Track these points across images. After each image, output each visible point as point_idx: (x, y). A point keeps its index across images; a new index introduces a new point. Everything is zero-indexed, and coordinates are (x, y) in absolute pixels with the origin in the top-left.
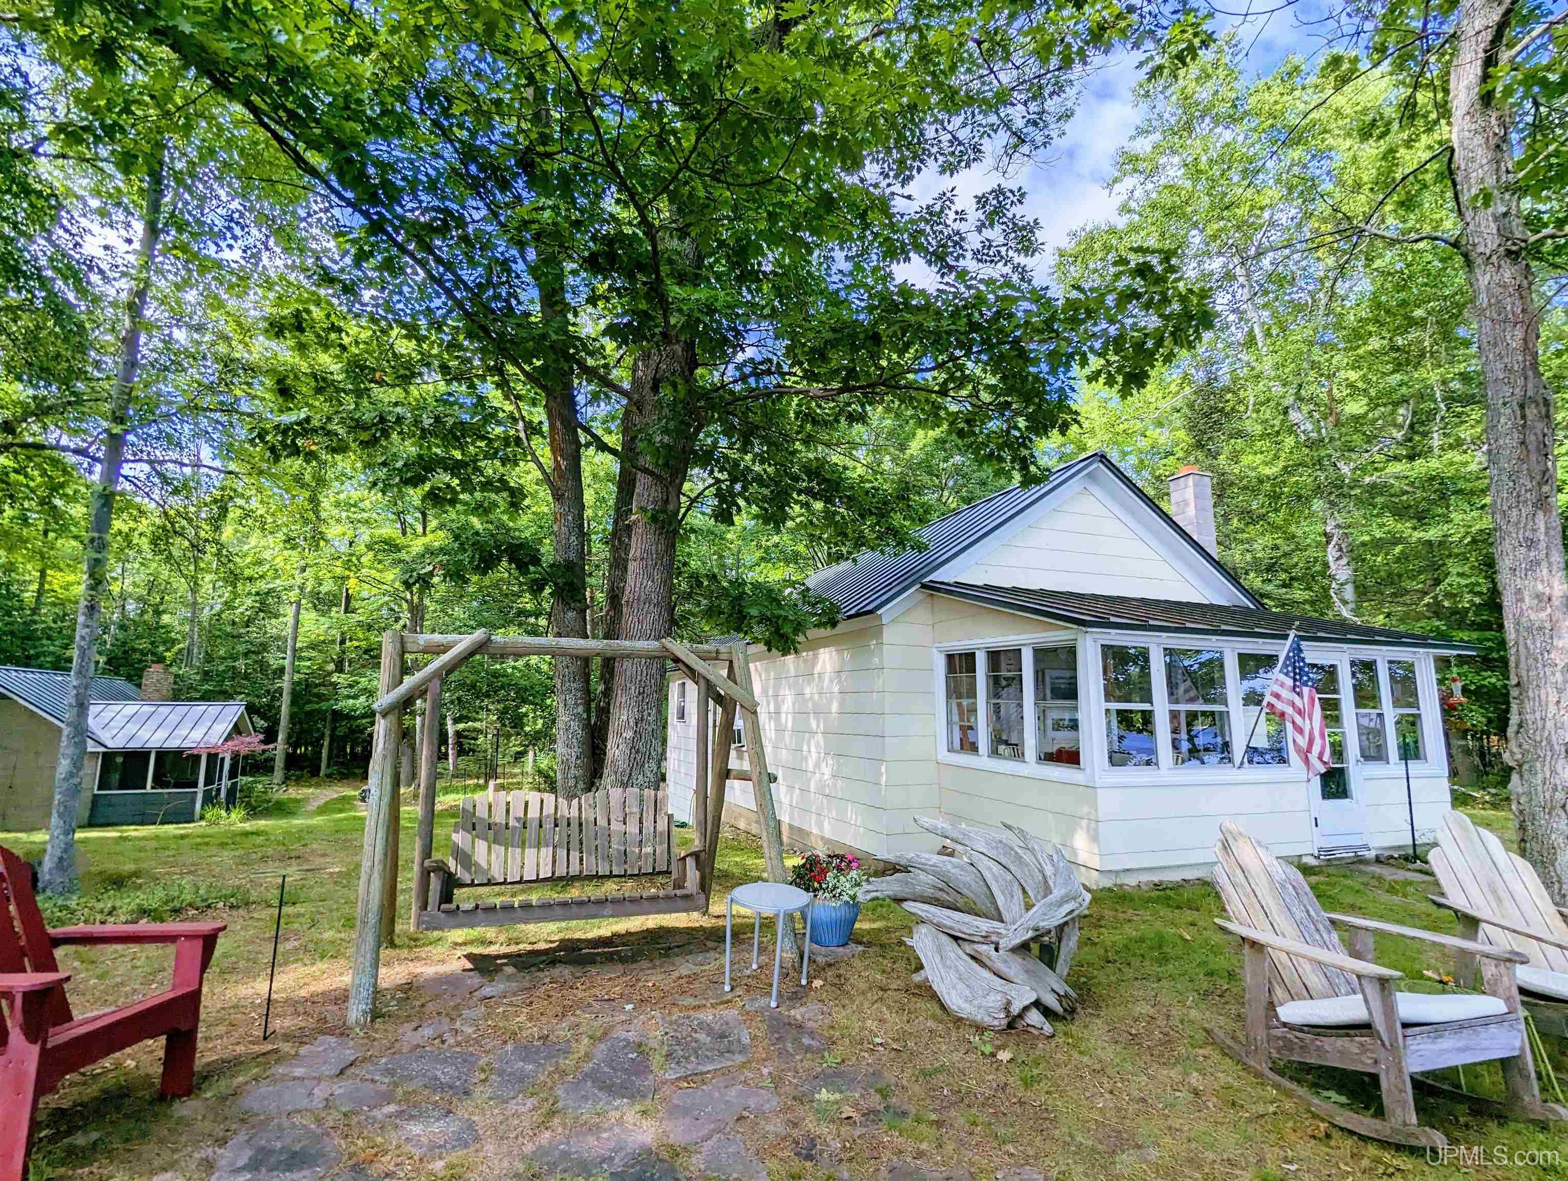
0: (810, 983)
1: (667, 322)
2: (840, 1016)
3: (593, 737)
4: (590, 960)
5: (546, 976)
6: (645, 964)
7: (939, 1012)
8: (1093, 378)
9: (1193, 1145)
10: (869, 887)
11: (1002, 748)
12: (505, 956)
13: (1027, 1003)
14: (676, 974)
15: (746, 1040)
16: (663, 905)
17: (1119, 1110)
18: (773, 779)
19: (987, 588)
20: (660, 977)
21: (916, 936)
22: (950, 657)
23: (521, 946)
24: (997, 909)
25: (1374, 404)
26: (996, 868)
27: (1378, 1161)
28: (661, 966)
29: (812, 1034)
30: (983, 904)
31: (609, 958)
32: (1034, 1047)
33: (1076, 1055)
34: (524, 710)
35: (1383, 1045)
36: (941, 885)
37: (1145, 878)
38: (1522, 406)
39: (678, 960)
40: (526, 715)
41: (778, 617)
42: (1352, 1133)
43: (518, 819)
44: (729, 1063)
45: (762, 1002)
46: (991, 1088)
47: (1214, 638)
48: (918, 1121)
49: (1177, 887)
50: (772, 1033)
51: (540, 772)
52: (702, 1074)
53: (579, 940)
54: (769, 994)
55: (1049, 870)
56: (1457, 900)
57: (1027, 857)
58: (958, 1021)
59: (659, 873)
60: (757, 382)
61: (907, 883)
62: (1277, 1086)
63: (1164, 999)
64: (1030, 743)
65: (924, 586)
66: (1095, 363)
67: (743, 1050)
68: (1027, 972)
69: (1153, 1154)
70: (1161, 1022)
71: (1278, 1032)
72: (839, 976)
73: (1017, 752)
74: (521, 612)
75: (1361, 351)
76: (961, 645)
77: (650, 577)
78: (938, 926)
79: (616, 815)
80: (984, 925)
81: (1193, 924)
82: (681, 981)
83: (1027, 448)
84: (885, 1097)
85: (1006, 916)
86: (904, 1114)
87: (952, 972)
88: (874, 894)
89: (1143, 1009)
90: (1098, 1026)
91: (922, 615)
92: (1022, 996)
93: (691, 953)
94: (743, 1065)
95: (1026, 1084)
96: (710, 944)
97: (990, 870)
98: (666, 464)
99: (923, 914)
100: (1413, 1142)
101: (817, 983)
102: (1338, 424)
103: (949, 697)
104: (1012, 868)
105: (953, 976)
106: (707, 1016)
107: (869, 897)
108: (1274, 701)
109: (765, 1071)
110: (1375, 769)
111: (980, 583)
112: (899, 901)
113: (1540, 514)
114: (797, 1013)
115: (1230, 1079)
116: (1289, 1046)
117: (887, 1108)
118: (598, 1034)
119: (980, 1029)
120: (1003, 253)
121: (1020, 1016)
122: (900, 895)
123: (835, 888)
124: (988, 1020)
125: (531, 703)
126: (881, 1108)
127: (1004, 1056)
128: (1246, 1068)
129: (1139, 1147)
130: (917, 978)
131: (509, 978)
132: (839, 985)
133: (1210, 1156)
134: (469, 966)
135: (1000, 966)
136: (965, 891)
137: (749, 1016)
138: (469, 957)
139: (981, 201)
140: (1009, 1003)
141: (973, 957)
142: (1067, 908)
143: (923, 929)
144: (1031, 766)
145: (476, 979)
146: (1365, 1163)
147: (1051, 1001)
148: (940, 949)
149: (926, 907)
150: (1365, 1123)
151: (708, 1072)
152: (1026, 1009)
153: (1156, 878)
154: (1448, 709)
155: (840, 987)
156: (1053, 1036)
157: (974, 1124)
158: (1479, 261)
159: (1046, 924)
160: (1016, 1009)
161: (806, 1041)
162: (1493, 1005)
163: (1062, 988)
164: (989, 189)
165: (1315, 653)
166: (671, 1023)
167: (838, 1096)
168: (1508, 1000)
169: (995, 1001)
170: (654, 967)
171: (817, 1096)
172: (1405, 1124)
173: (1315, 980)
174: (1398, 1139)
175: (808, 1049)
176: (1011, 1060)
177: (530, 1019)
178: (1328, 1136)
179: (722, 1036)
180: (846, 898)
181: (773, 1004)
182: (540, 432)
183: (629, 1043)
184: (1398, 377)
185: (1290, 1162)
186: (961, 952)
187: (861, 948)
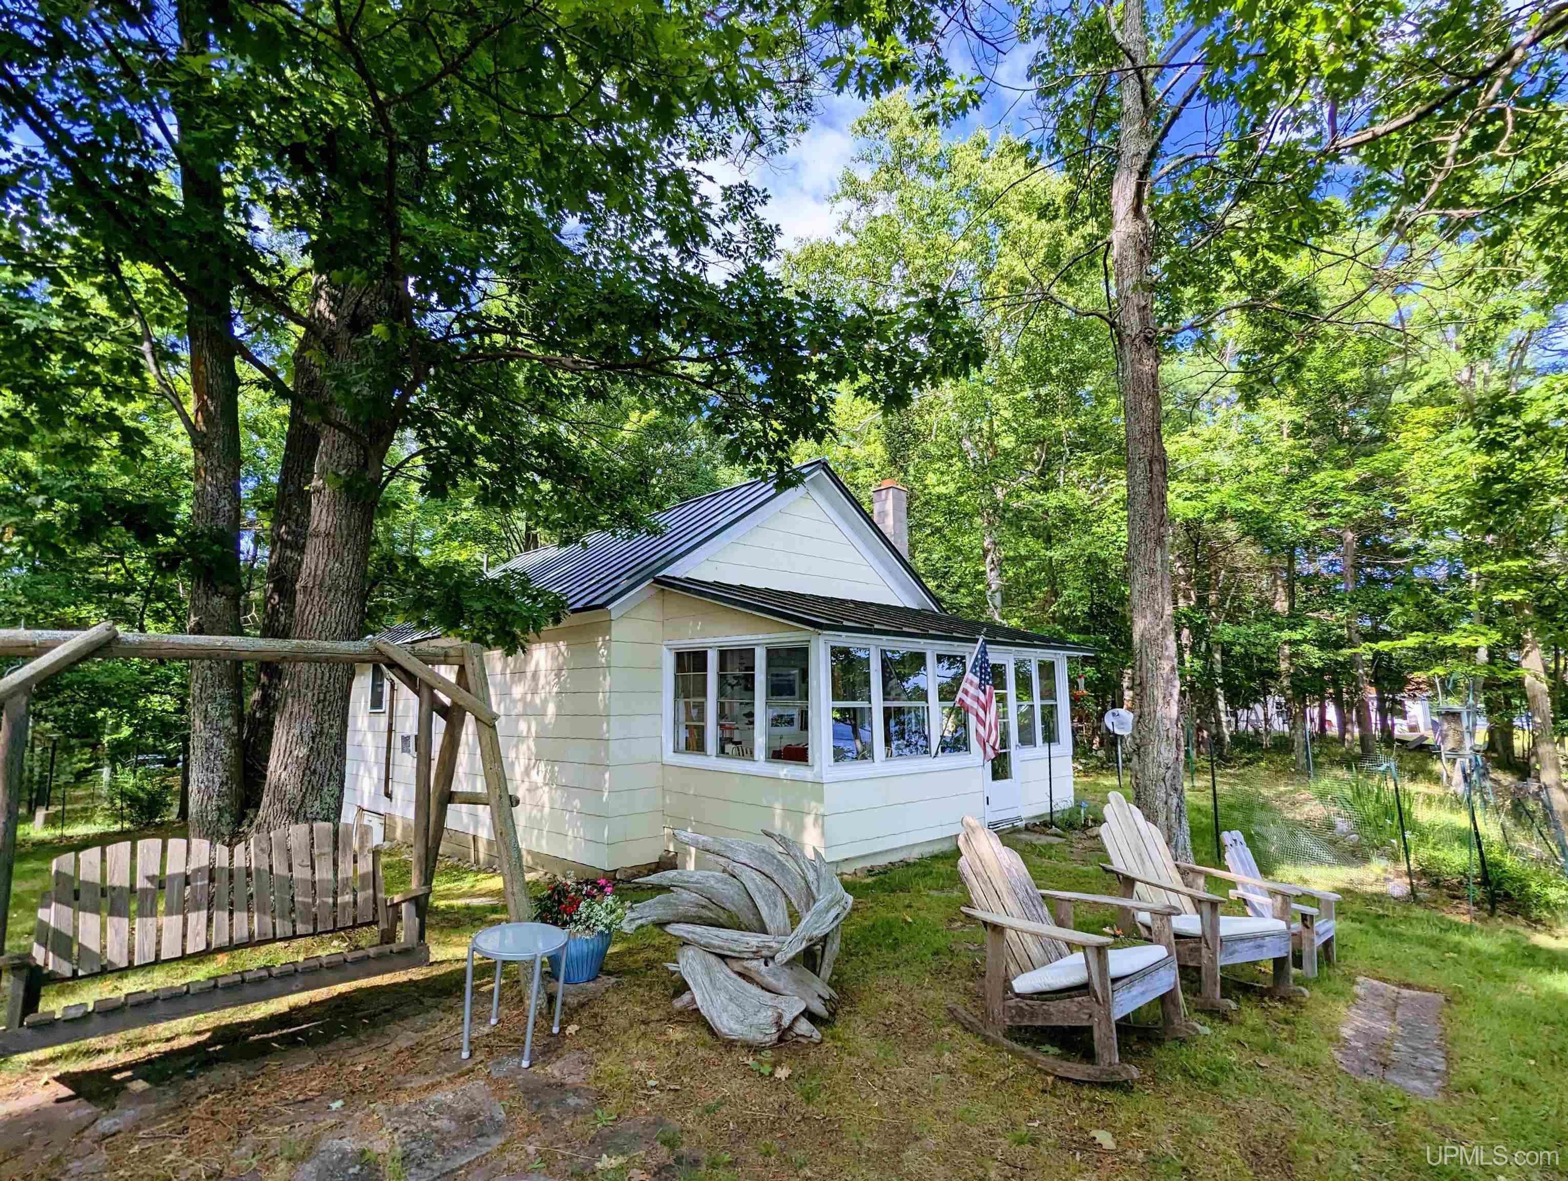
0: (563, 1029)
1: (394, 252)
2: (607, 1064)
3: (245, 756)
4: (263, 1050)
5: (201, 1084)
6: (345, 1041)
7: (708, 1038)
8: (859, 392)
9: (960, 1124)
10: (633, 915)
11: (729, 748)
12: (125, 1067)
13: (796, 1013)
14: (393, 1048)
15: (501, 1116)
16: (373, 965)
17: (893, 1105)
18: (514, 801)
19: (717, 585)
20: (373, 1056)
21: (682, 962)
22: (679, 656)
23: (151, 1048)
24: (760, 920)
25: (1020, 441)
26: (758, 878)
27: (1093, 1100)
28: (369, 1042)
29: (576, 1091)
30: (747, 917)
31: (291, 1041)
32: (805, 1057)
33: (846, 1058)
34: (100, 714)
35: (1098, 1001)
36: (704, 902)
37: (859, 865)
38: (1150, 462)
39: (392, 1028)
40: (104, 720)
41: (508, 612)
42: (1068, 1080)
43: (150, 879)
44: (485, 1150)
45: (512, 1063)
46: (773, 1110)
47: (922, 641)
48: (714, 1165)
49: (886, 870)
50: (531, 1099)
51: (123, 794)
52: (453, 1171)
53: (242, 1024)
54: (520, 1053)
55: (811, 876)
56: (1118, 865)
57: (790, 864)
58: (730, 1045)
59: (361, 925)
60: (482, 339)
61: (669, 904)
62: (1011, 1051)
63: (906, 984)
64: (760, 740)
65: (657, 581)
66: (864, 379)
67: (499, 1128)
68: (796, 981)
69: (930, 1142)
70: (908, 1008)
71: (1012, 1003)
72: (595, 1016)
73: (746, 753)
74: (101, 586)
75: (1018, 397)
76: (691, 642)
77: (338, 557)
78: (707, 948)
79: (300, 859)
80: (754, 940)
81: (910, 906)
82: (401, 1057)
83: (783, 451)
84: (672, 1147)
85: (770, 927)
86: (696, 1163)
87: (722, 994)
88: (639, 922)
89: (890, 997)
90: (858, 1022)
91: (651, 611)
92: (792, 1007)
93: (404, 1017)
94: (501, 1150)
95: (808, 1098)
96: (428, 1001)
97: (752, 880)
98: (369, 422)
99: (689, 936)
100: (1116, 1078)
101: (572, 1029)
102: (995, 454)
103: (676, 696)
104: (775, 877)
105: (723, 996)
106: (445, 1095)
107: (634, 926)
108: (964, 697)
109: (531, 1149)
110: (1028, 752)
111: (711, 580)
112: (661, 925)
113: (1158, 551)
114: (554, 1070)
115: (974, 1054)
116: (1020, 1012)
117: (679, 1160)
118: (300, 1151)
119: (754, 1049)
120: (743, 250)
121: (790, 1028)
122: (665, 918)
123: (589, 918)
124: (760, 1037)
125: (111, 706)
126: (671, 1161)
127: (782, 1073)
128: (986, 1039)
129: (917, 1139)
130: (678, 1004)
131: (142, 1097)
132: (597, 1026)
133: (975, 1130)
134: (65, 1092)
135: (770, 980)
136: (728, 906)
137: (498, 1086)
138: (62, 1079)
139: (727, 193)
140: (780, 1017)
141: (740, 974)
142: (833, 913)
143: (689, 952)
144: (760, 765)
145: (83, 1110)
146: (1084, 1105)
147: (818, 1007)
148: (708, 969)
149: (690, 927)
150: (1079, 1070)
151: (461, 1167)
152: (796, 1019)
153: (868, 864)
154: (1075, 700)
155: (597, 1029)
156: (822, 1042)
157: (768, 1154)
158: (1127, 341)
159: (818, 933)
160: (786, 1022)
161: (572, 1101)
162: (1157, 952)
163: (827, 992)
164: (736, 183)
165: (997, 655)
166: (400, 1114)
167: (621, 1160)
168: (1168, 946)
169: (767, 1016)
170: (361, 1044)
171: (599, 1165)
172: (1110, 1064)
173: (1036, 951)
174: (1105, 1078)
175: (576, 1111)
176: (789, 1077)
177: (189, 1153)
178: (1054, 1087)
179: (470, 1117)
180: (601, 928)
181: (525, 1064)
182: (176, 361)
183: (345, 1154)
184: (1040, 421)
185: (1034, 1120)
186: (728, 971)
187: (613, 980)
